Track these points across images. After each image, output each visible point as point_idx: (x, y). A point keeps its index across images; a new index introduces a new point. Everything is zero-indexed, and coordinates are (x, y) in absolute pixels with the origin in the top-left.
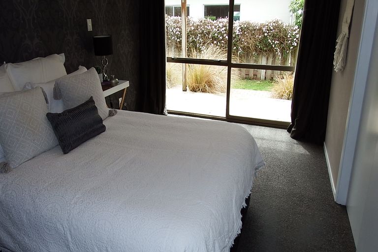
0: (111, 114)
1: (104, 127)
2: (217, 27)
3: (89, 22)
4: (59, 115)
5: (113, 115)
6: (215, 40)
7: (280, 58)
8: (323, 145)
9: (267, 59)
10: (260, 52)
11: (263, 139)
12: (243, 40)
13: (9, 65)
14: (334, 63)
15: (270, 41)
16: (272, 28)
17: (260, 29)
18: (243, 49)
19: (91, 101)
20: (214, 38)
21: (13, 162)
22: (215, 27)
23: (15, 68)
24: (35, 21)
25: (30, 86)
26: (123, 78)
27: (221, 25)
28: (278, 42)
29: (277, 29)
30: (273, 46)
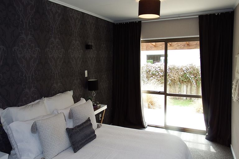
0: (98, 127)
1: (95, 135)
2: (155, 68)
3: (86, 72)
4: (73, 129)
5: (100, 127)
6: (154, 75)
7: (195, 86)
8: (230, 147)
9: (187, 86)
10: (182, 82)
11: (189, 142)
12: (171, 75)
13: (46, 98)
14: (233, 96)
15: (188, 75)
16: (189, 68)
17: (181, 69)
18: (171, 80)
19: (89, 120)
20: (153, 74)
21: (47, 158)
22: (154, 68)
23: (49, 100)
24: (60, 74)
25: (56, 111)
26: (103, 103)
27: (157, 67)
28: (193, 76)
29: (192, 69)
30: (190, 79)
